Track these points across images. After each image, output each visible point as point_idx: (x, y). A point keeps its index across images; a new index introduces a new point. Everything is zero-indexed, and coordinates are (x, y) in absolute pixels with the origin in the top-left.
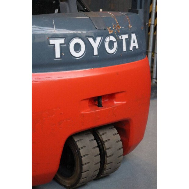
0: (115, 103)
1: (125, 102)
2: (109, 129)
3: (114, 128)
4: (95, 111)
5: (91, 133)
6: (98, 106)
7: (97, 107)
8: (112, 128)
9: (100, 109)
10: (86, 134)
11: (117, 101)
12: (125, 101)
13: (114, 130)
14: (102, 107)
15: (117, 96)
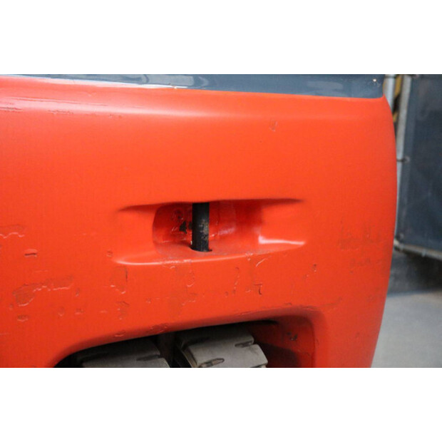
0: (262, 241)
1: (301, 243)
2: (236, 345)
3: (255, 343)
4: (177, 262)
5: (160, 357)
6: (194, 247)
7: (189, 249)
8: (245, 345)
9: (201, 258)
10: (139, 359)
11: (269, 236)
12: (300, 240)
13: (253, 350)
14: (209, 250)
15: (270, 215)
